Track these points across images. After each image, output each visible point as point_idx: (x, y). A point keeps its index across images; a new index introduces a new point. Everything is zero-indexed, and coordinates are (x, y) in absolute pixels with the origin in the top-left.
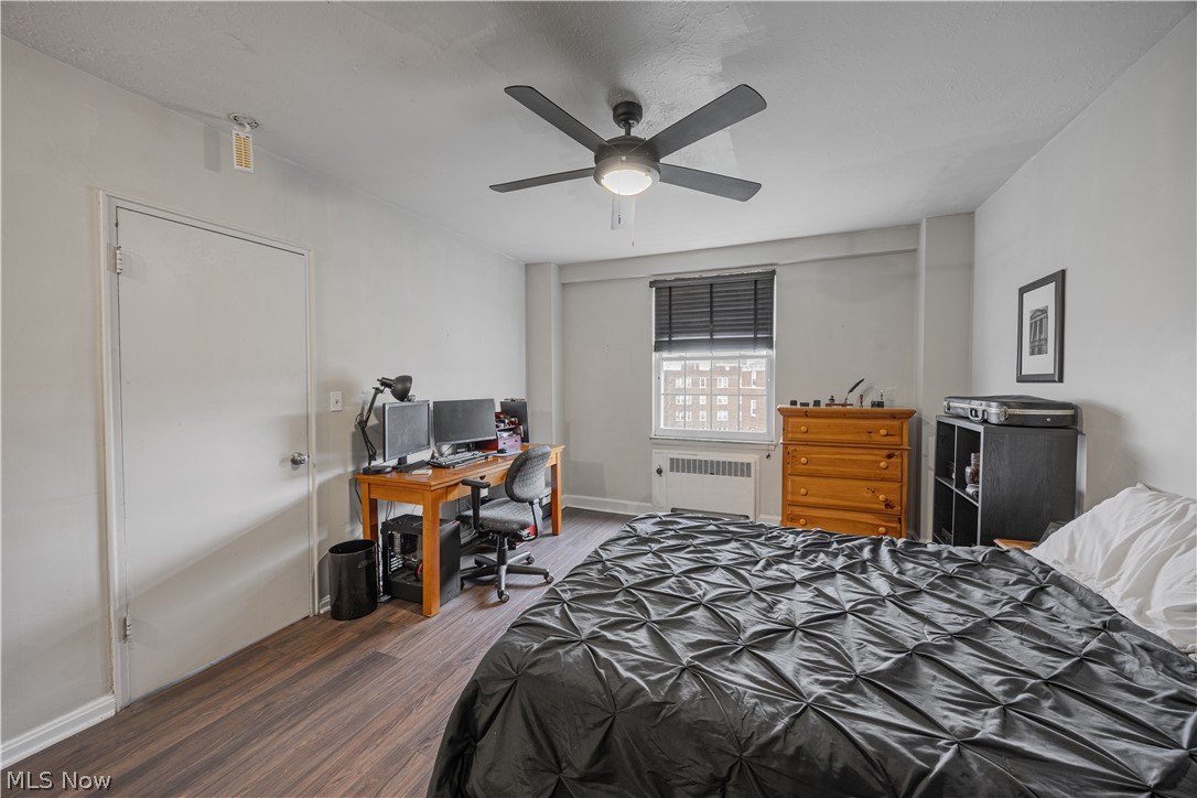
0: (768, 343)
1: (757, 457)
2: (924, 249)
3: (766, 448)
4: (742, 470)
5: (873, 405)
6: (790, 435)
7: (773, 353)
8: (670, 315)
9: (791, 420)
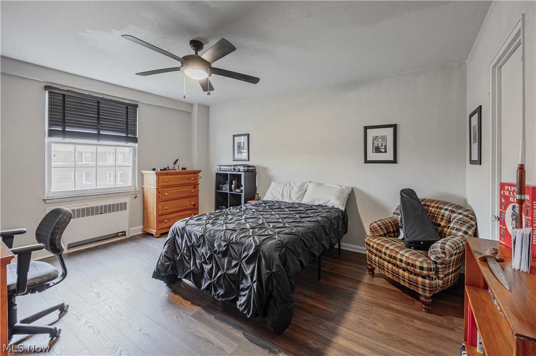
0: (135, 140)
1: (129, 198)
2: (197, 114)
3: (134, 193)
4: (121, 207)
5: (182, 169)
6: (160, 184)
7: (136, 145)
8: (64, 114)
9: (160, 177)
